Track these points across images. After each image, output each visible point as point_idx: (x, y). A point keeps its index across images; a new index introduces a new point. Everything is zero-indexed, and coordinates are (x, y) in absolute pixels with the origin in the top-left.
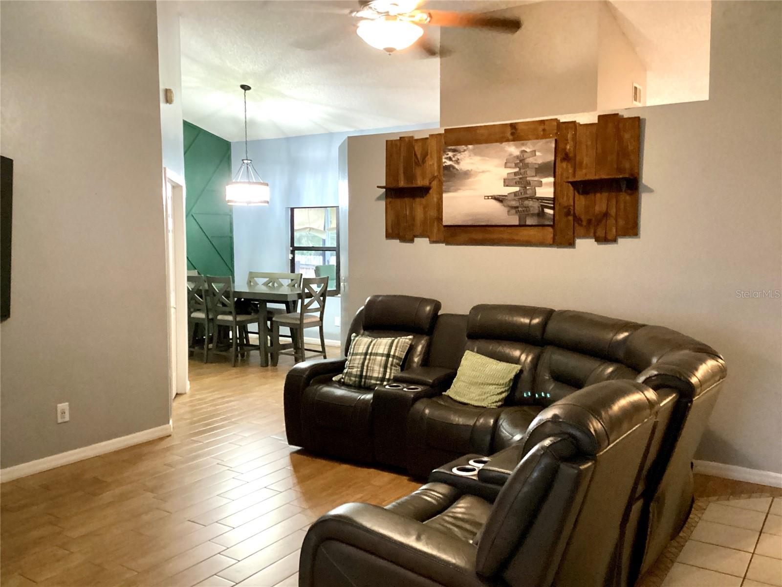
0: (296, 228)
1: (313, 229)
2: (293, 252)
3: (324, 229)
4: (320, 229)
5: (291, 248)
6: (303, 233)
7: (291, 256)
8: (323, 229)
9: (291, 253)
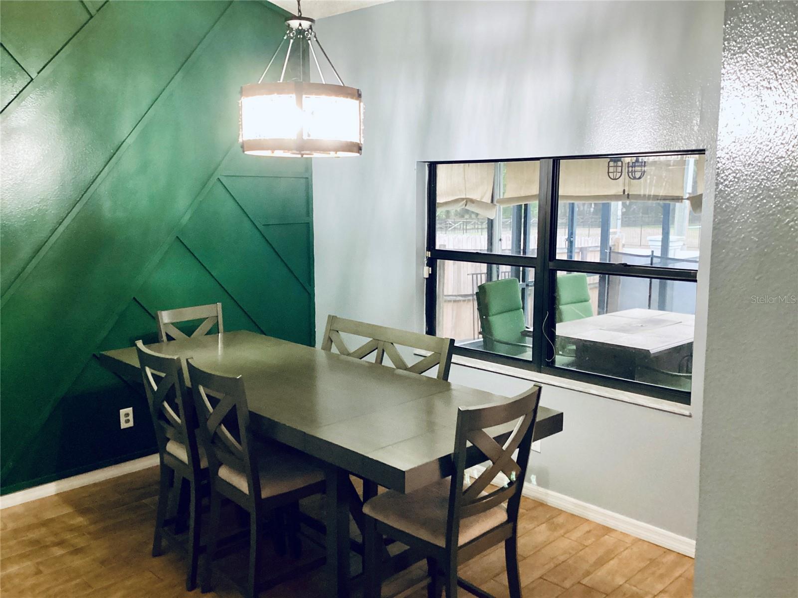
0: (439, 200)
1: (472, 201)
2: (431, 263)
3: (492, 201)
4: (484, 200)
5: (429, 254)
6: (453, 209)
7: (426, 271)
8: (489, 201)
9: (428, 265)
